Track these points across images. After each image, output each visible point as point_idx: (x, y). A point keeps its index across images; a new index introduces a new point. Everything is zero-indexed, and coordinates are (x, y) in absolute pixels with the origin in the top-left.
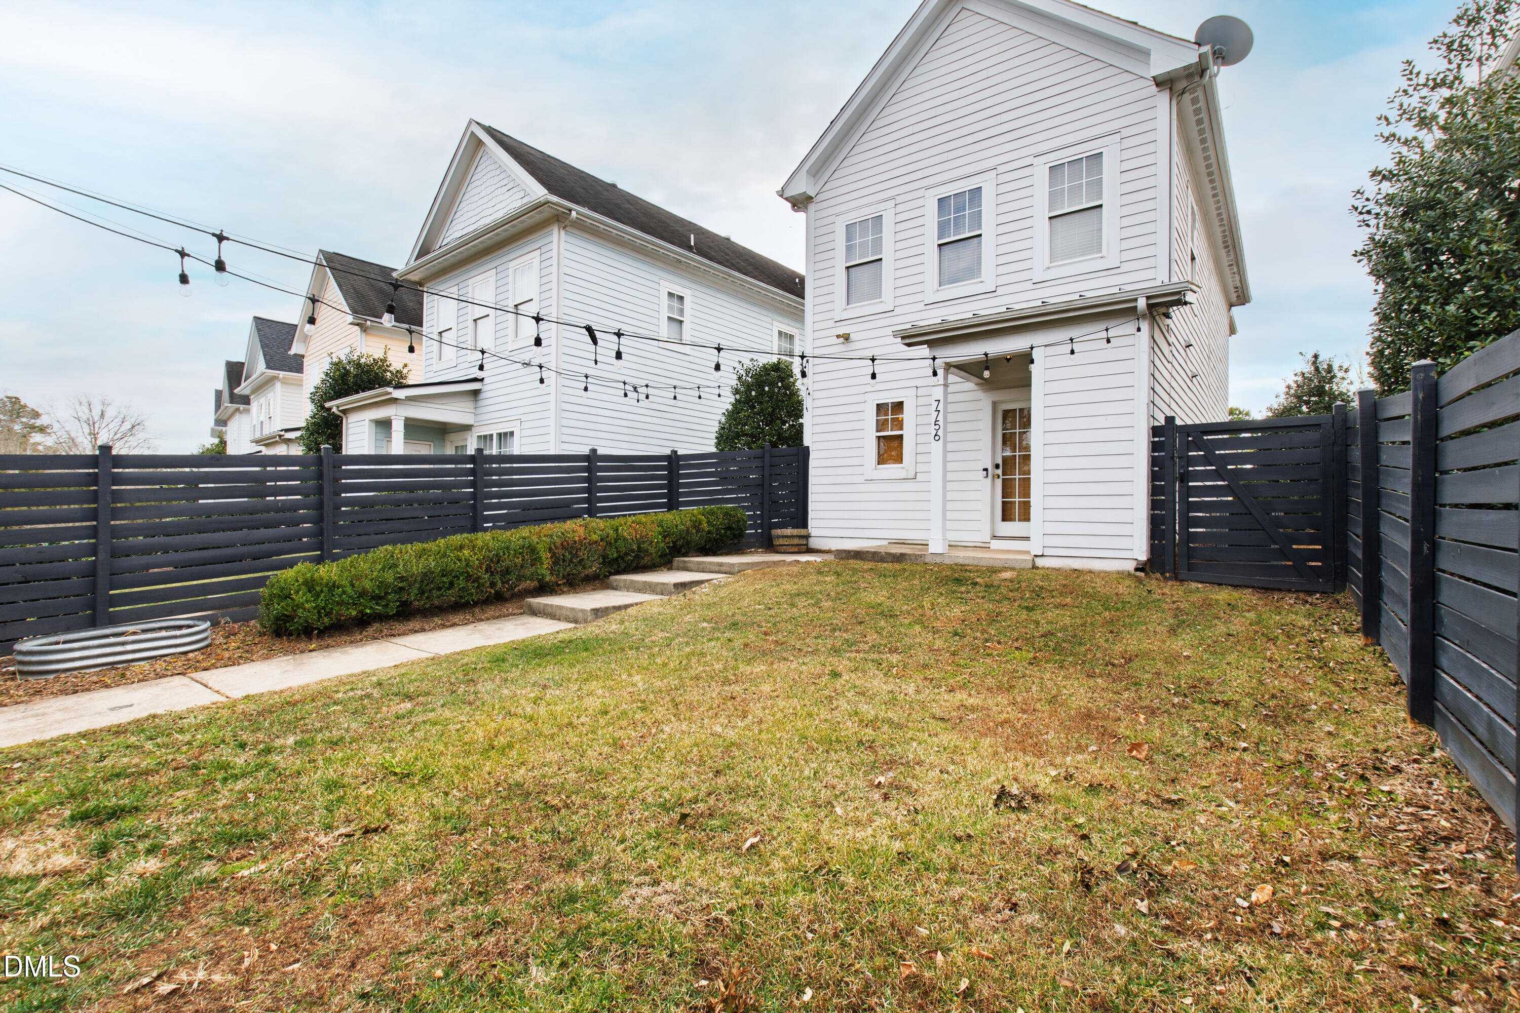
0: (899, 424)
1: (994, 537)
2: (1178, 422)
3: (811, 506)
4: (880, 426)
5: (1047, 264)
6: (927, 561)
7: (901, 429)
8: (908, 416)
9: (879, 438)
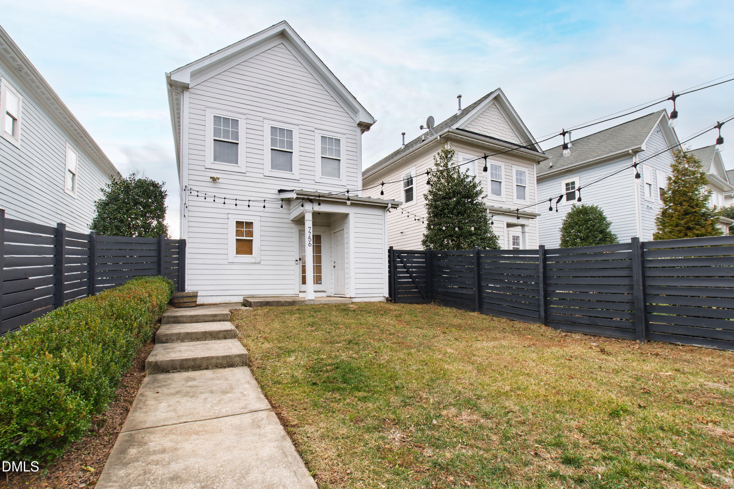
0: (250, 234)
1: (300, 292)
2: (394, 248)
3: (187, 277)
4: (238, 233)
5: (321, 176)
6: (307, 303)
7: (252, 237)
8: (256, 229)
9: (237, 240)
